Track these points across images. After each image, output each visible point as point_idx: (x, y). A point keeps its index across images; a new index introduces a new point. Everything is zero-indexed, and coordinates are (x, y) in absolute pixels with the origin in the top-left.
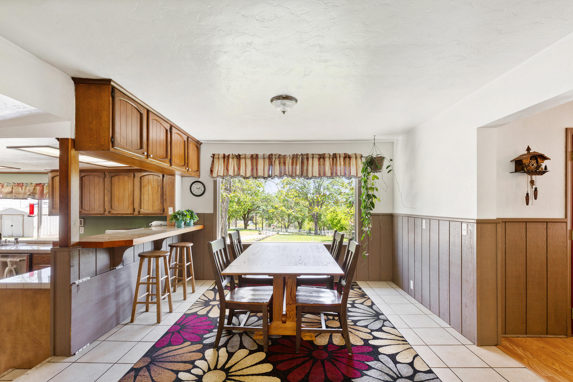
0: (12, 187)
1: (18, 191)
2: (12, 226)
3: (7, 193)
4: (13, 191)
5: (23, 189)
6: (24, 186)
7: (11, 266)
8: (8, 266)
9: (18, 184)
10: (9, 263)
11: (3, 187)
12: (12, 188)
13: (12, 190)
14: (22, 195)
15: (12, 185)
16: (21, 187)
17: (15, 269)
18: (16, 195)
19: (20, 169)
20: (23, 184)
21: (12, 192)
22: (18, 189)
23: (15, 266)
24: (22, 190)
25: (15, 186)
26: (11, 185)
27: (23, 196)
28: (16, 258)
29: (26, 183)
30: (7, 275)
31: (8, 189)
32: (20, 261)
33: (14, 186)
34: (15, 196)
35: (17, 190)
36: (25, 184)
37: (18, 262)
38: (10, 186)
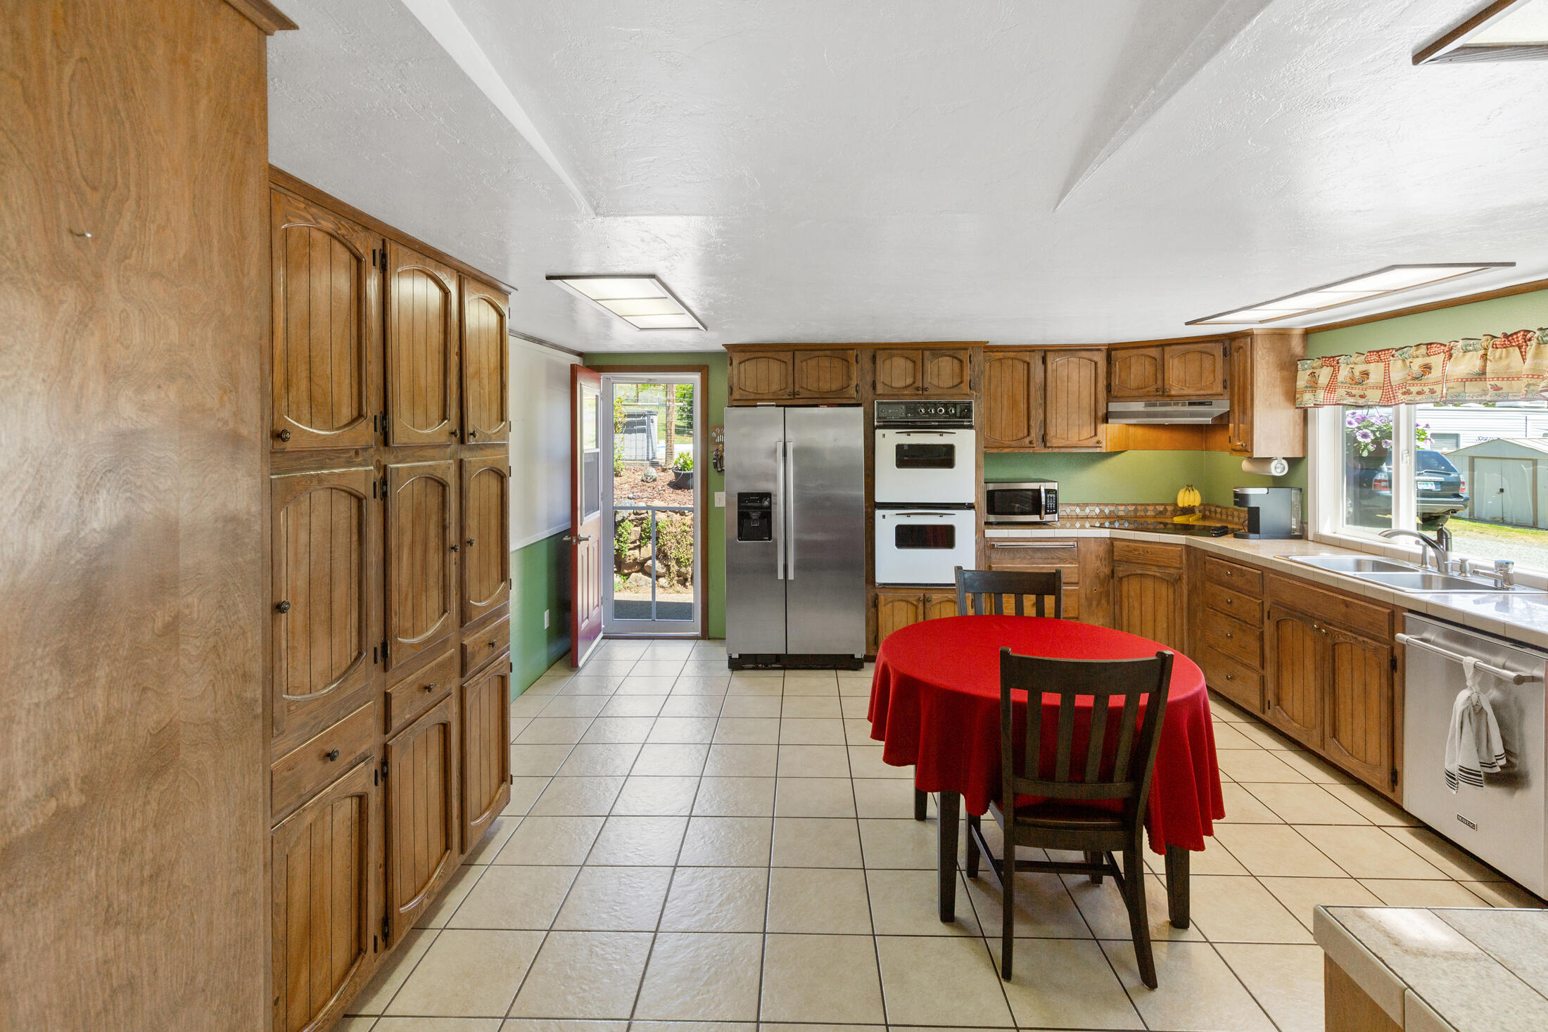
0: (1482, 352)
1: (1508, 367)
2: (1502, 490)
3: (1464, 381)
4: (1488, 370)
5: (1529, 356)
6: (1534, 342)
7: (1476, 688)
8: (1465, 687)
9: (1506, 336)
10: (1469, 673)
11: (1451, 356)
12: (1482, 357)
13: (1485, 366)
14: (1525, 381)
15: (1485, 344)
16: (1520, 347)
17: (1495, 707)
18: (1499, 384)
19: (1513, 264)
20: (1529, 336)
21: (1483, 373)
22: (1508, 356)
23: (1495, 694)
24: (1524, 360)
25: (1495, 347)
26: (1478, 346)
27: (1528, 385)
28: (1500, 660)
29: (1541, 329)
30: (1462, 723)
31: (1467, 364)
32: (1520, 680)
33: (1490, 349)
34: (1497, 388)
35: (1504, 363)
36: (1538, 333)
37: (1507, 682)
38: (1475, 350)
